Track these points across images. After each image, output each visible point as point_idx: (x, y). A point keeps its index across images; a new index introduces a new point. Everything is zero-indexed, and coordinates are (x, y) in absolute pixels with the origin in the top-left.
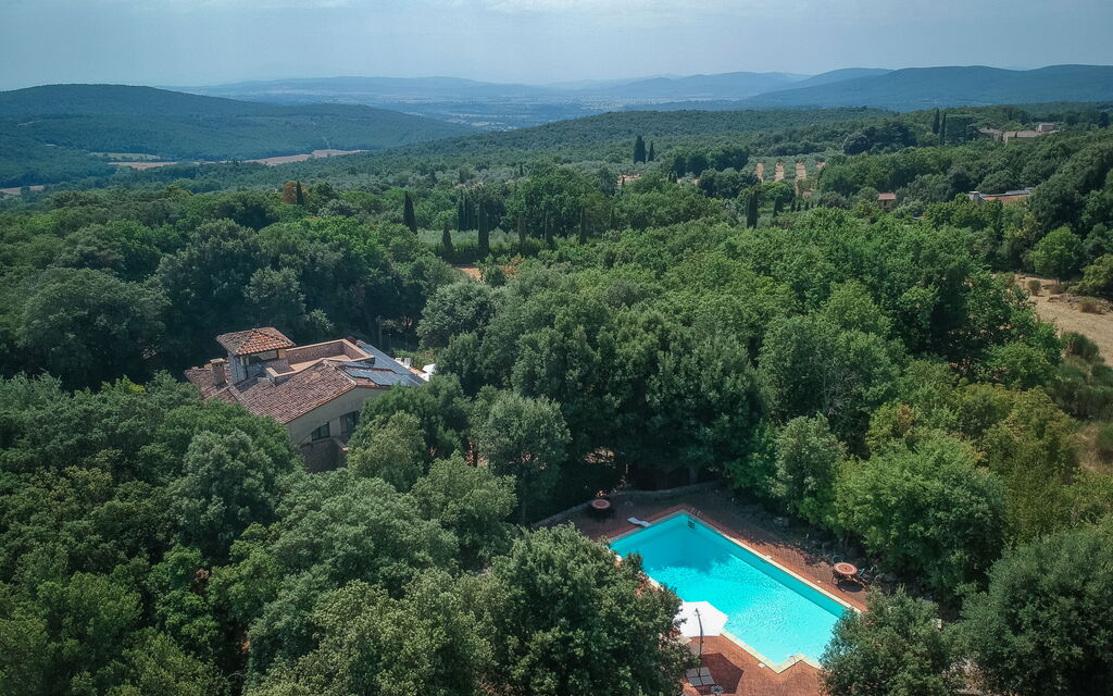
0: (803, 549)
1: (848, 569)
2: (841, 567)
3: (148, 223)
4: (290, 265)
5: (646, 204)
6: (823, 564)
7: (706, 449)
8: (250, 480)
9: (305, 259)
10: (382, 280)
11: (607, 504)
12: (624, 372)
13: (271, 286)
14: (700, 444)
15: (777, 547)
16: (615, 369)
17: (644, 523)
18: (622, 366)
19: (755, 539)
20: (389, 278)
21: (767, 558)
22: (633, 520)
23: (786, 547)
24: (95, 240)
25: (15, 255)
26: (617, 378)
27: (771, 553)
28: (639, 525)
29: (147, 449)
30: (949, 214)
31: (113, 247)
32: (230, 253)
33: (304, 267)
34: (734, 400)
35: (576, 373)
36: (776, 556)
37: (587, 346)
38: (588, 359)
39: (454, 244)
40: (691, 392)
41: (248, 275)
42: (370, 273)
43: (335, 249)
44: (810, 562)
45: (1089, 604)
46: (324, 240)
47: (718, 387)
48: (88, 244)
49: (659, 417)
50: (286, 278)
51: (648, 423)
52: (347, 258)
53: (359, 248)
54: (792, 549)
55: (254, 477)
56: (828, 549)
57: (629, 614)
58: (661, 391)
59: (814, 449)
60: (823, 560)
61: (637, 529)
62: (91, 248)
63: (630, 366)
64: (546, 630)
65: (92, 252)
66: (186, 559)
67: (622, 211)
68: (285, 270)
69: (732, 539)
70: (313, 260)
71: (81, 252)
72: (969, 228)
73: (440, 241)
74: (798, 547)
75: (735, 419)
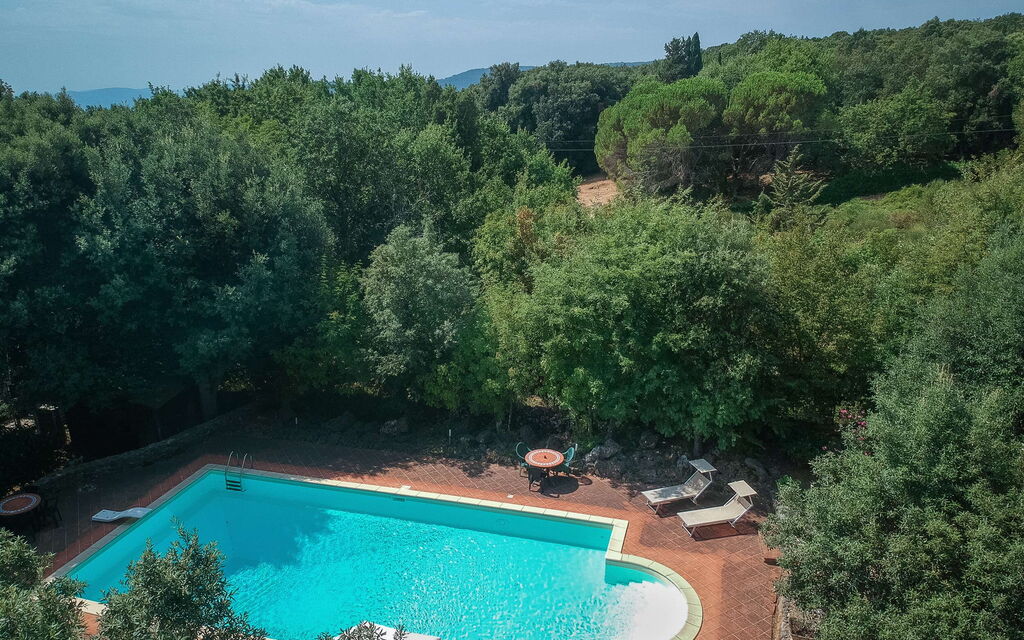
0: (452, 456)
1: (543, 457)
6: (494, 467)
7: (234, 329)
11: (34, 500)
14: (217, 323)
15: (407, 468)
17: (131, 512)
19: (368, 464)
21: (405, 490)
22: (105, 515)
23: (422, 462)
27: (403, 481)
28: (123, 520)
36: (416, 481)
40: (177, 223)
44: (475, 472)
49: (119, 281)
51: (93, 302)
54: (434, 463)
56: (489, 443)
58: (111, 226)
60: (490, 461)
61: (119, 529)
63: (23, 183)
74: (441, 456)
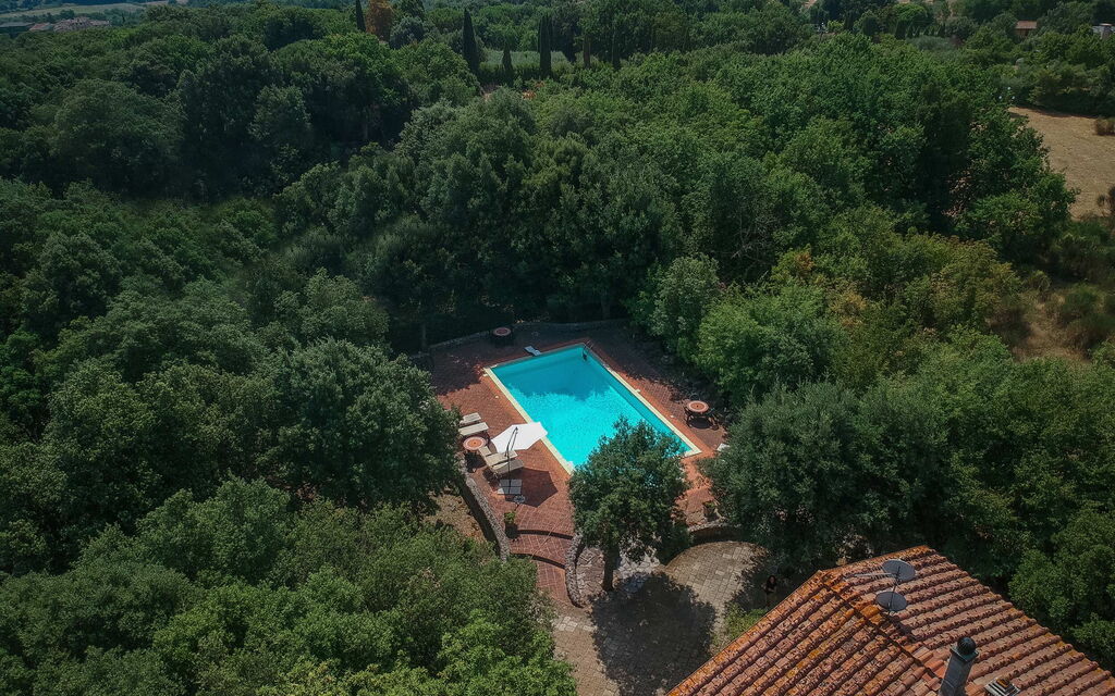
0: (676, 386)
1: (700, 406)
2: (691, 405)
3: (205, 39)
4: (299, 84)
5: (727, 24)
6: (681, 401)
8: (83, 278)
9: (316, 78)
10: (397, 101)
12: (528, 204)
13: (277, 104)
15: (651, 382)
16: (519, 199)
17: (537, 353)
18: (526, 197)
19: (633, 373)
20: (405, 99)
21: (635, 392)
22: (529, 349)
23: (661, 383)
24: (149, 54)
25: (87, 68)
26: (519, 210)
27: (642, 387)
28: (531, 354)
29: (17, 247)
30: (1065, 47)
31: (166, 62)
32: (239, 69)
33: (313, 84)
34: (632, 237)
35: (476, 202)
36: (645, 392)
37: (493, 174)
38: (492, 187)
39: (514, 66)
41: (257, 92)
42: (386, 94)
43: (349, 68)
44: (675, 399)
45: (800, 452)
46: (341, 57)
47: (616, 224)
48: (142, 58)
50: (291, 97)
52: (360, 76)
53: (374, 67)
54: (665, 386)
55: (89, 275)
56: (699, 388)
57: (368, 420)
59: (688, 291)
62: (143, 63)
63: (533, 198)
64: (290, 425)
65: (145, 66)
66: (20, 341)
67: (700, 33)
68: (292, 89)
69: (613, 373)
70: (324, 78)
71: (135, 66)
72: (1084, 64)
73: (500, 63)
74: (671, 383)
75: (631, 256)
